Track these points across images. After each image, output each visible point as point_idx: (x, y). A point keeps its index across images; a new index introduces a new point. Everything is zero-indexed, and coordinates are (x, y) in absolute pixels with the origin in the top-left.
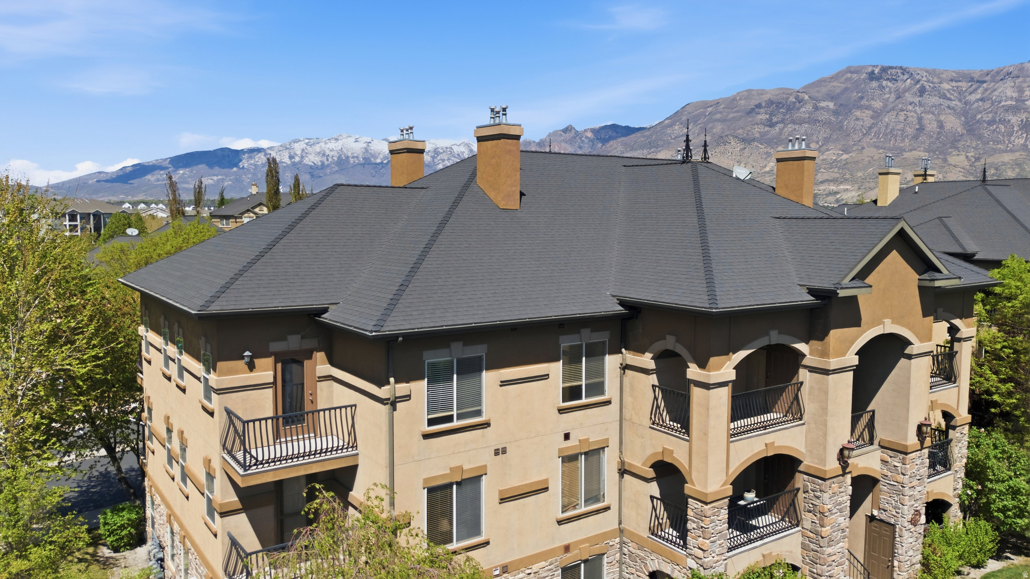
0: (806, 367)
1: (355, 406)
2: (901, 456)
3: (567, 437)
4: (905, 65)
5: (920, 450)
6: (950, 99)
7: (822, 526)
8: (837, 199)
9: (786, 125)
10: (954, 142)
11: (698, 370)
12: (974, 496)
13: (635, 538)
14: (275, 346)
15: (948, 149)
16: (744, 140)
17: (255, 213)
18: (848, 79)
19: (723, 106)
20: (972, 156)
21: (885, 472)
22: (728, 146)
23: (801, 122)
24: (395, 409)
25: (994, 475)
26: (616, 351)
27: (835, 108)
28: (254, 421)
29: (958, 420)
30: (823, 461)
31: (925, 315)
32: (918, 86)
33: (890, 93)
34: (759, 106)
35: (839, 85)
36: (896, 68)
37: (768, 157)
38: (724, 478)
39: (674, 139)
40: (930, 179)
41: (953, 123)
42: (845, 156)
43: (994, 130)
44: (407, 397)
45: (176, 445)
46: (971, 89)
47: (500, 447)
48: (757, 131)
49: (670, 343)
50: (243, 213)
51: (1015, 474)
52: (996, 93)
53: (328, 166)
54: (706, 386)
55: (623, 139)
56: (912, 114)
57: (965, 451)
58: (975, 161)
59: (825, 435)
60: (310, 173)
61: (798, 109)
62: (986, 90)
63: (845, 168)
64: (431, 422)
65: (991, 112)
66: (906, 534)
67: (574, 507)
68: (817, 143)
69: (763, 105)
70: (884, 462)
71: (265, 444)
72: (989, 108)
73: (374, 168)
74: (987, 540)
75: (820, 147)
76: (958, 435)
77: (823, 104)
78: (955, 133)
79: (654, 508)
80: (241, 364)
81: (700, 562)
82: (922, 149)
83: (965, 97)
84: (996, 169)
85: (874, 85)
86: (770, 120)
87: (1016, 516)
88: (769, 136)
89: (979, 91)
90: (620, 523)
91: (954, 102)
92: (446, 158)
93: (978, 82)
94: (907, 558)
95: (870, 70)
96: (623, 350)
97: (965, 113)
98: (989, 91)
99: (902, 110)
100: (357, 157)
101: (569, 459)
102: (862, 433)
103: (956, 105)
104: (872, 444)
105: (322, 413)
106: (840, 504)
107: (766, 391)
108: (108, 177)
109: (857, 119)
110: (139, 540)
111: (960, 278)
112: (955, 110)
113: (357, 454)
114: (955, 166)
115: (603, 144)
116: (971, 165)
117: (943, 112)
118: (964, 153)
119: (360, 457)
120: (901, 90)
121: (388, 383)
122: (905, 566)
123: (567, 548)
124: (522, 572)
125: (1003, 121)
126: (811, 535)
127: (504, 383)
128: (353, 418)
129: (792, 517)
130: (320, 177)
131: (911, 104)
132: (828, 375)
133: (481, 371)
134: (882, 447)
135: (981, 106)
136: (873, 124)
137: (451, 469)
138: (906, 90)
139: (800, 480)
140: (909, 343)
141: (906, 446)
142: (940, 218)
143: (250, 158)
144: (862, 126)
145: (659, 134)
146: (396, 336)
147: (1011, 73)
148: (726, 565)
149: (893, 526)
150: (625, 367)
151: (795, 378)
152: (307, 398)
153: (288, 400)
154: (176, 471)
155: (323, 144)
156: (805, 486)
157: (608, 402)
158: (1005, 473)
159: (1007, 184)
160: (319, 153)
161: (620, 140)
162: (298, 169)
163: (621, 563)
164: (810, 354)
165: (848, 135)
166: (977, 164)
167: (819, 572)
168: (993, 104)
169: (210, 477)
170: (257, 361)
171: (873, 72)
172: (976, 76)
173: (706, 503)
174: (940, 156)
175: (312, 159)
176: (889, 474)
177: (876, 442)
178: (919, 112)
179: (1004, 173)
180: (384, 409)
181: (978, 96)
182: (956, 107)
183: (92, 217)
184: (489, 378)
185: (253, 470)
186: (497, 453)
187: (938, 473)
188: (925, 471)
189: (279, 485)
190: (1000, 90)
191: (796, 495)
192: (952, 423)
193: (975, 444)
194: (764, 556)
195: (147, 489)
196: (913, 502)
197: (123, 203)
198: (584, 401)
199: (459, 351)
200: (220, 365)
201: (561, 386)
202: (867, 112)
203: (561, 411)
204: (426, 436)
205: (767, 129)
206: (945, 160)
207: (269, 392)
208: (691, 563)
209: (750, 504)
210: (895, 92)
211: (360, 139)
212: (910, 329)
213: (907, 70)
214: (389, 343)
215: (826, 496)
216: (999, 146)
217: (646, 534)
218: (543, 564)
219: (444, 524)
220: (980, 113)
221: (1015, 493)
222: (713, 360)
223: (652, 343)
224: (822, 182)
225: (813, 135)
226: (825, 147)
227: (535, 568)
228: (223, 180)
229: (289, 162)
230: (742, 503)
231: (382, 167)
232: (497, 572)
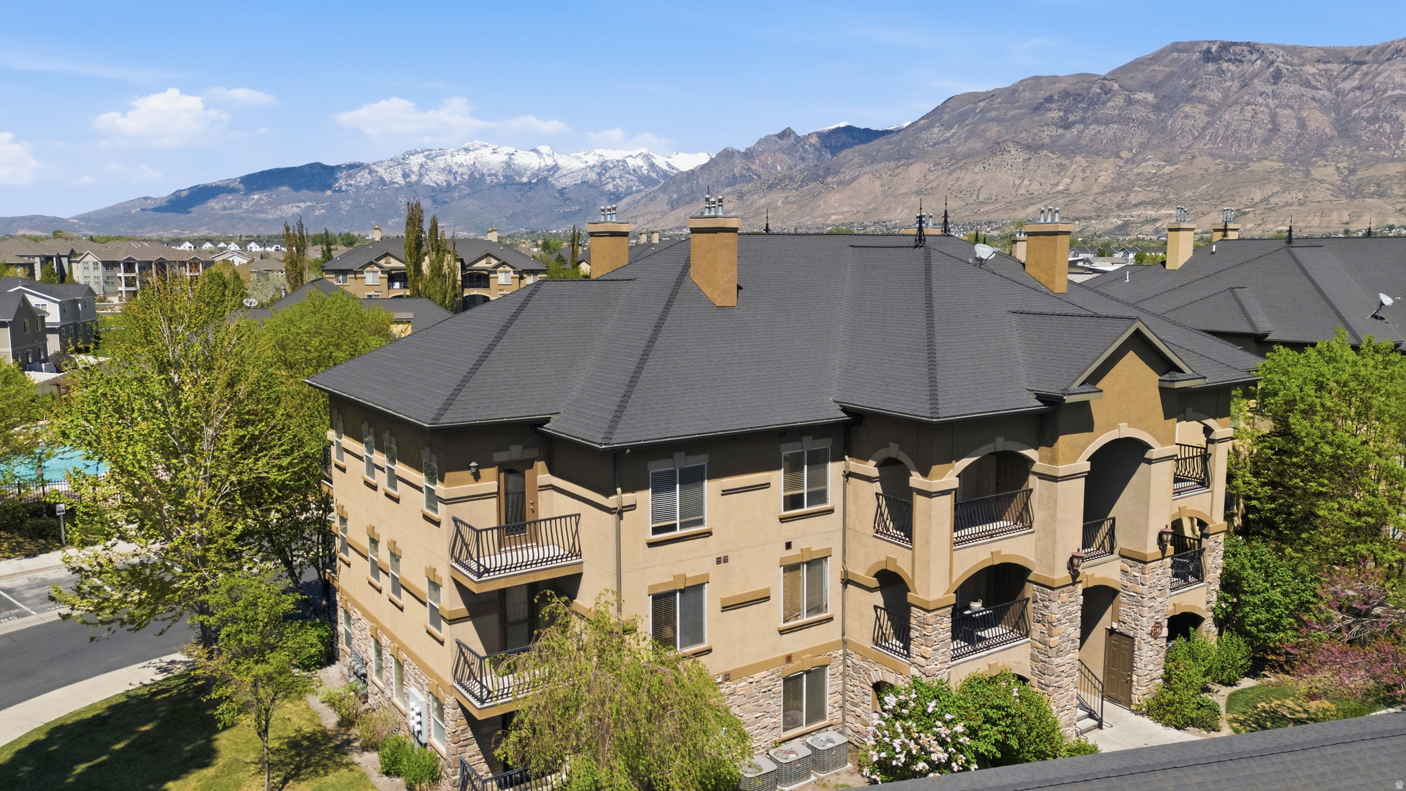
0: (1035, 474)
1: (579, 515)
2: (1141, 565)
3: (788, 546)
4: (1252, 40)
5: (1162, 559)
6: (1316, 88)
7: (1050, 636)
8: (1157, 228)
9: (1087, 126)
10: (1320, 147)
11: (921, 479)
12: (1230, 609)
13: (859, 650)
14: (499, 457)
15: (1312, 157)
16: (1028, 148)
17: (380, 267)
18: (1174, 61)
19: (999, 100)
20: (1344, 168)
21: (1126, 582)
22: (1006, 156)
23: (1108, 121)
24: (621, 519)
25: (1250, 586)
26: (838, 458)
27: (1155, 101)
28: (486, 530)
29: (1211, 528)
30: (1052, 570)
31: (1167, 417)
32: (1272, 69)
33: (1233, 79)
34: (1050, 99)
35: (1161, 68)
36: (1241, 44)
37: (1063, 170)
38: (947, 586)
39: (932, 146)
40: (1232, 235)
41: (1319, 121)
42: (1168, 169)
43: (1376, 132)
44: (633, 507)
45: (384, 556)
46: (1346, 73)
47: (722, 556)
48: (1047, 134)
49: (893, 451)
50: (364, 267)
51: (1272, 585)
52: (1380, 79)
53: (456, 187)
54: (929, 495)
55: (862, 146)
56: (1263, 108)
57: (1220, 561)
58: (1349, 174)
59: (1054, 543)
60: (431, 197)
61: (1104, 103)
62: (1366, 74)
63: (1169, 185)
64: (656, 531)
65: (1372, 105)
66: (1145, 647)
67: (796, 617)
68: (1130, 150)
69: (1056, 97)
70: (1124, 572)
71: (492, 552)
72: (1371, 99)
73: (519, 190)
74: (1239, 656)
75: (1135, 155)
76: (1211, 544)
77: (1139, 96)
78: (1321, 136)
79: (878, 618)
80: (467, 474)
81: (922, 670)
82: (1275, 157)
83: (1336, 85)
84: (1378, 185)
85: (1210, 69)
86: (1064, 119)
87: (1268, 629)
88: (1063, 141)
89: (1357, 77)
90: (843, 634)
91: (1321, 92)
92: (617, 175)
93: (1355, 63)
94: (1146, 672)
95: (1205, 47)
96: (846, 457)
97: (1336, 107)
98: (1370, 77)
99: (1249, 104)
100: (496, 175)
101: (791, 568)
102: (1103, 542)
103: (1324, 95)
104: (1112, 553)
105: (543, 523)
106: (1070, 614)
107: (996, 497)
108: (158, 204)
109: (1186, 117)
110: (329, 657)
111: (1205, 378)
112: (1322, 104)
113: (582, 563)
114: (1321, 182)
115: (833, 154)
116: (1343, 181)
117: (1306, 106)
118: (1333, 164)
119: (584, 565)
120: (1247, 75)
121: (616, 493)
122: (1145, 681)
123: (789, 659)
124: (745, 680)
125: (1388, 118)
126: (1040, 645)
127: (726, 492)
128: (577, 524)
129: (1021, 628)
130: (445, 202)
131: (1261, 95)
132: (1057, 482)
133: (703, 480)
134: (1123, 556)
135: (1358, 98)
136: (1208, 123)
137: (675, 577)
138: (1255, 75)
139: (1030, 590)
140: (1148, 447)
141: (1145, 555)
142: (1232, 289)
143: (350, 176)
144: (1193, 126)
145: (911, 139)
146: (624, 448)
147: (1401, 50)
148: (949, 673)
149: (1132, 638)
150: (848, 475)
151: (1025, 485)
152: (528, 507)
153: (510, 509)
154: (385, 582)
155: (448, 157)
156: (1035, 596)
157: (831, 511)
158: (1262, 584)
159: (1321, 244)
160: (444, 169)
161: (857, 148)
162: (415, 191)
163: (844, 675)
164: (1040, 460)
165: (1174, 139)
166: (1351, 178)
167: (1047, 683)
168: (1375, 93)
169: (435, 586)
170: (483, 472)
171: (1208, 51)
172: (1352, 56)
173: (928, 611)
174: (1301, 168)
175: (435, 178)
176: (1129, 584)
177: (1116, 551)
178: (1272, 106)
179: (1389, 191)
180: (612, 518)
181: (1355, 83)
182: (1324, 99)
183: (154, 266)
184: (711, 488)
185: (485, 577)
186: (719, 561)
187: (1190, 584)
188: (1166, 581)
189: (503, 592)
190: (1385, 74)
191: (1025, 607)
192: (1205, 531)
193: (1230, 553)
194: (989, 666)
195: (340, 604)
196: (1153, 614)
197: (179, 241)
198: (806, 509)
199: (682, 461)
200: (448, 475)
201: (783, 494)
202: (1200, 106)
203: (783, 520)
204: (651, 545)
205: (1060, 131)
206: (1308, 173)
207: (494, 501)
208: (914, 671)
209: (975, 613)
210: (1240, 77)
211: (499, 150)
212: (1149, 433)
213: (1257, 47)
214: (616, 454)
215: (1054, 606)
216: (1383, 153)
217: (869, 644)
218: (765, 673)
219: (668, 631)
220: (1357, 106)
221: (1269, 605)
222: (935, 469)
223: (875, 451)
224: (1135, 206)
225: (1124, 138)
226: (1140, 157)
227: (757, 676)
228: (313, 208)
229: (402, 182)
230: (968, 612)
231: (531, 188)
232: (719, 680)
